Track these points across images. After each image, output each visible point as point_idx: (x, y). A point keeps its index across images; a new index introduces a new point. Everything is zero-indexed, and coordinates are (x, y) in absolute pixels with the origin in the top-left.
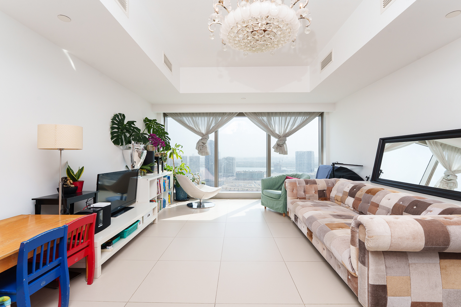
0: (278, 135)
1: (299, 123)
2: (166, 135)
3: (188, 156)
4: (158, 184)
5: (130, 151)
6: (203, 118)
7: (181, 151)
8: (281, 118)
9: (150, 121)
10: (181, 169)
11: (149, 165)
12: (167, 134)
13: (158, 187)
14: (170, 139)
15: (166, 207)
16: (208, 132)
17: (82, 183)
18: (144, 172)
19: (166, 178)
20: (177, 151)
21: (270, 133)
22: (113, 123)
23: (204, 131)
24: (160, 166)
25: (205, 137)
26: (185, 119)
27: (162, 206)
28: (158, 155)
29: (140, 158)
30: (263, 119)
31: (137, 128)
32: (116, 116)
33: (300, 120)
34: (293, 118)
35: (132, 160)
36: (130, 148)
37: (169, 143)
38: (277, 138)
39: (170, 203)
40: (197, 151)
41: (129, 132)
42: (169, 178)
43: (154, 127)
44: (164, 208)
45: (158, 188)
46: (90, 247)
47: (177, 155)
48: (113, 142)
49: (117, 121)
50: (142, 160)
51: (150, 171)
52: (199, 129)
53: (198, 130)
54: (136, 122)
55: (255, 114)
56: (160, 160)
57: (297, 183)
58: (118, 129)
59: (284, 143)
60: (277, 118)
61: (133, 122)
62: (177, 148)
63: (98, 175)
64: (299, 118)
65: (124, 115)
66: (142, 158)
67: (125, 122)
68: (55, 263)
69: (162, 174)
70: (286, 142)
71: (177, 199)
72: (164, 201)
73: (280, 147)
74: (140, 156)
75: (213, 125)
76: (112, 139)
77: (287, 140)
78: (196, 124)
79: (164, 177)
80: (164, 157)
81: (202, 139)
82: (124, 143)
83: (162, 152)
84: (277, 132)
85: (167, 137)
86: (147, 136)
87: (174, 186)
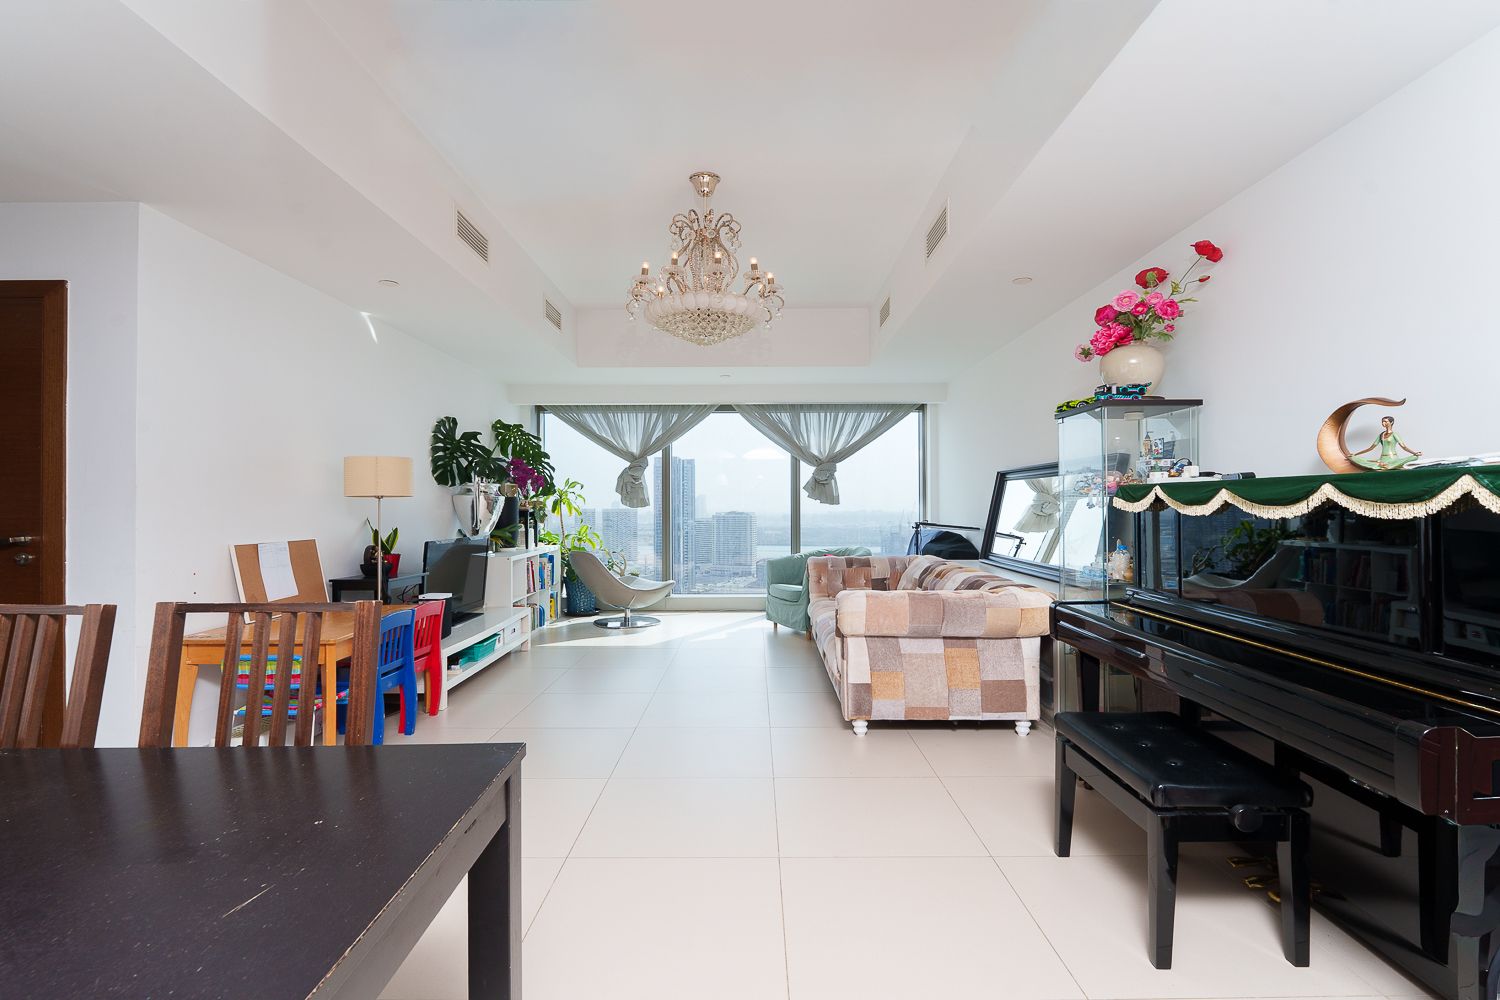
0: (814, 456)
1: (868, 428)
2: (546, 460)
3: (599, 510)
4: (528, 569)
5: (469, 498)
6: (633, 416)
7: (580, 496)
8: (822, 415)
9: (507, 427)
10: (579, 540)
11: (507, 528)
12: (547, 456)
13: (528, 577)
14: (553, 469)
15: (545, 627)
16: (647, 450)
17: (397, 557)
18: (496, 544)
19: (546, 560)
20: (571, 497)
21: (800, 454)
22: (436, 439)
23: (635, 448)
24: (531, 531)
25: (637, 462)
26: (588, 419)
27: (537, 622)
28: (525, 506)
29: (491, 512)
30: (780, 420)
31: (482, 448)
32: (441, 423)
33: (869, 421)
34: (851, 417)
35: (474, 517)
36: (469, 490)
37: (551, 478)
38: (814, 465)
39: (554, 619)
40: (619, 497)
41: (466, 457)
42: (551, 559)
43: (515, 440)
44: (541, 625)
45: (529, 581)
46: (434, 654)
47: (569, 505)
48: (436, 479)
49: (442, 434)
50: (495, 518)
51: (509, 543)
52: (624, 443)
53: (620, 445)
54: (480, 434)
55: (763, 408)
56: (530, 517)
57: (830, 566)
58: (444, 451)
59: (832, 476)
60: (813, 417)
61: (474, 435)
62: (571, 490)
63: (427, 544)
64: (867, 414)
65: (454, 420)
66: (495, 512)
67: (458, 436)
68: (397, 663)
69: (535, 550)
70: (836, 474)
71: (571, 610)
72: (542, 613)
73: (823, 488)
74: (490, 509)
75: (658, 433)
76: (434, 472)
77: (838, 469)
78: (616, 430)
79: (541, 556)
80: (540, 510)
81: (630, 468)
82: (458, 481)
83: (535, 499)
84: (815, 451)
85: (548, 464)
86: (505, 465)
87: (564, 581)
